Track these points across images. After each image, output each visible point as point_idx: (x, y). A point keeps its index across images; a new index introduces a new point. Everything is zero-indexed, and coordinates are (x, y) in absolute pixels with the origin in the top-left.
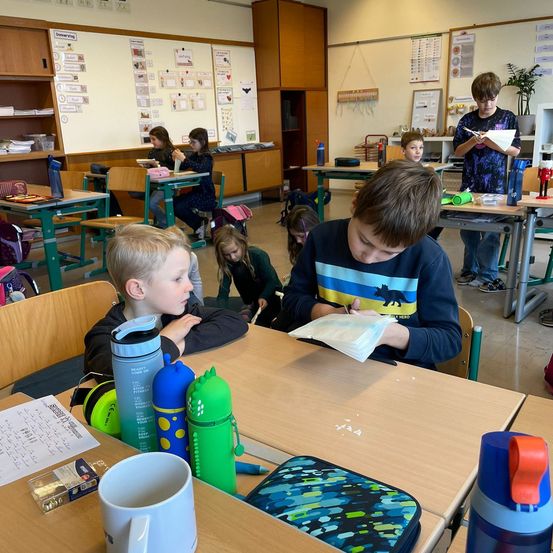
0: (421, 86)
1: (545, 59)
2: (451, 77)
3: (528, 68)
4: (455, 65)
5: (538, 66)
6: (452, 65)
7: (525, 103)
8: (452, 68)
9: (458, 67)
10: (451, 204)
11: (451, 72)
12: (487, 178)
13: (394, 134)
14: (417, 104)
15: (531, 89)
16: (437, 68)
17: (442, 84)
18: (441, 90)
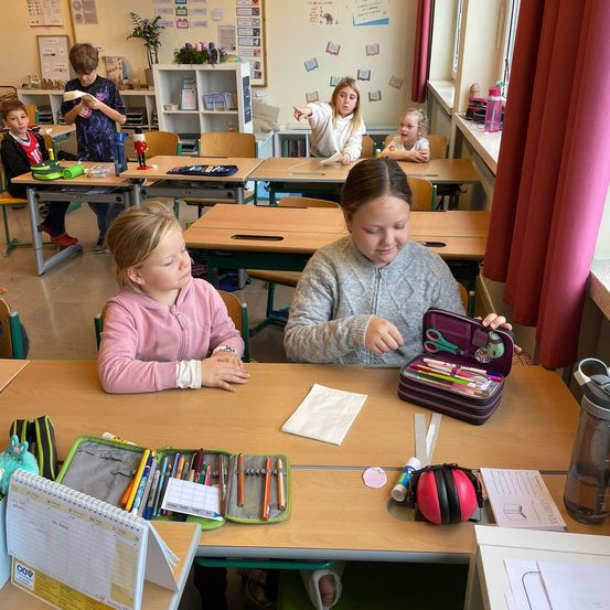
0: (43, 31)
1: (165, 11)
2: (75, 22)
3: (151, 19)
4: (77, 9)
5: (159, 17)
6: (73, 10)
7: (154, 56)
8: (75, 13)
9: (81, 12)
10: (62, 178)
11: (74, 18)
12: (99, 148)
13: (23, 86)
14: (43, 51)
15: (156, 42)
16: (58, 11)
17: (67, 31)
18: (68, 37)
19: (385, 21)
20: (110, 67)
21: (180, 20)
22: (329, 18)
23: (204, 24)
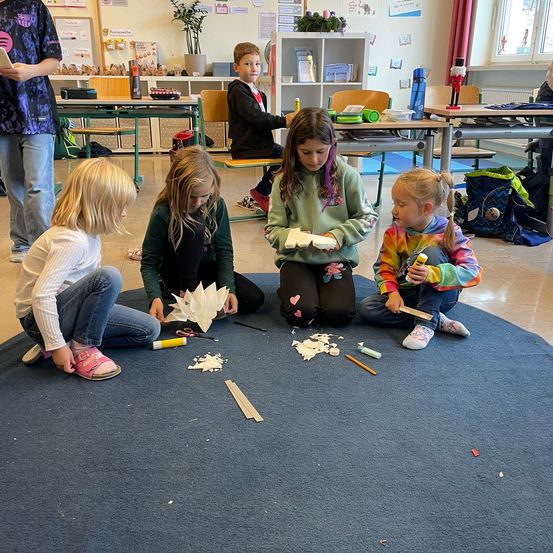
0: (63, 12)
2: (101, 4)
5: (198, 2)
14: (62, 34)
17: (90, 12)
18: (90, 19)
19: (418, 13)
20: (140, 53)
21: (219, 5)
22: (366, 8)
23: (245, 11)
